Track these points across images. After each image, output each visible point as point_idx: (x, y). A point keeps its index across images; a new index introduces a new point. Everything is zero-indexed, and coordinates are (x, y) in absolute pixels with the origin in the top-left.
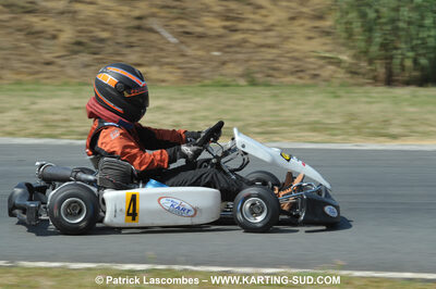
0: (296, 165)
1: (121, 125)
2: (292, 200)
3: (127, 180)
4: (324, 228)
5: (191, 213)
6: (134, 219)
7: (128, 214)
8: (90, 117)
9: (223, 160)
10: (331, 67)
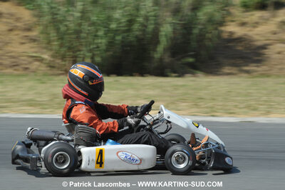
0: (202, 130)
1: (86, 103)
2: (201, 153)
3: (94, 140)
4: (222, 172)
5: (138, 162)
6: (101, 166)
7: (97, 163)
8: (65, 98)
9: (154, 127)
10: (37, 63)
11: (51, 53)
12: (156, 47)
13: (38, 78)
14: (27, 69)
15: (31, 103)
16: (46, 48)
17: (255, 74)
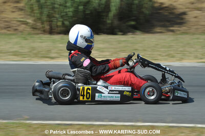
10: (23, 26)
11: (33, 18)
12: (108, 14)
13: (23, 36)
14: (16, 29)
15: (16, 54)
16: (30, 15)
17: (178, 32)
